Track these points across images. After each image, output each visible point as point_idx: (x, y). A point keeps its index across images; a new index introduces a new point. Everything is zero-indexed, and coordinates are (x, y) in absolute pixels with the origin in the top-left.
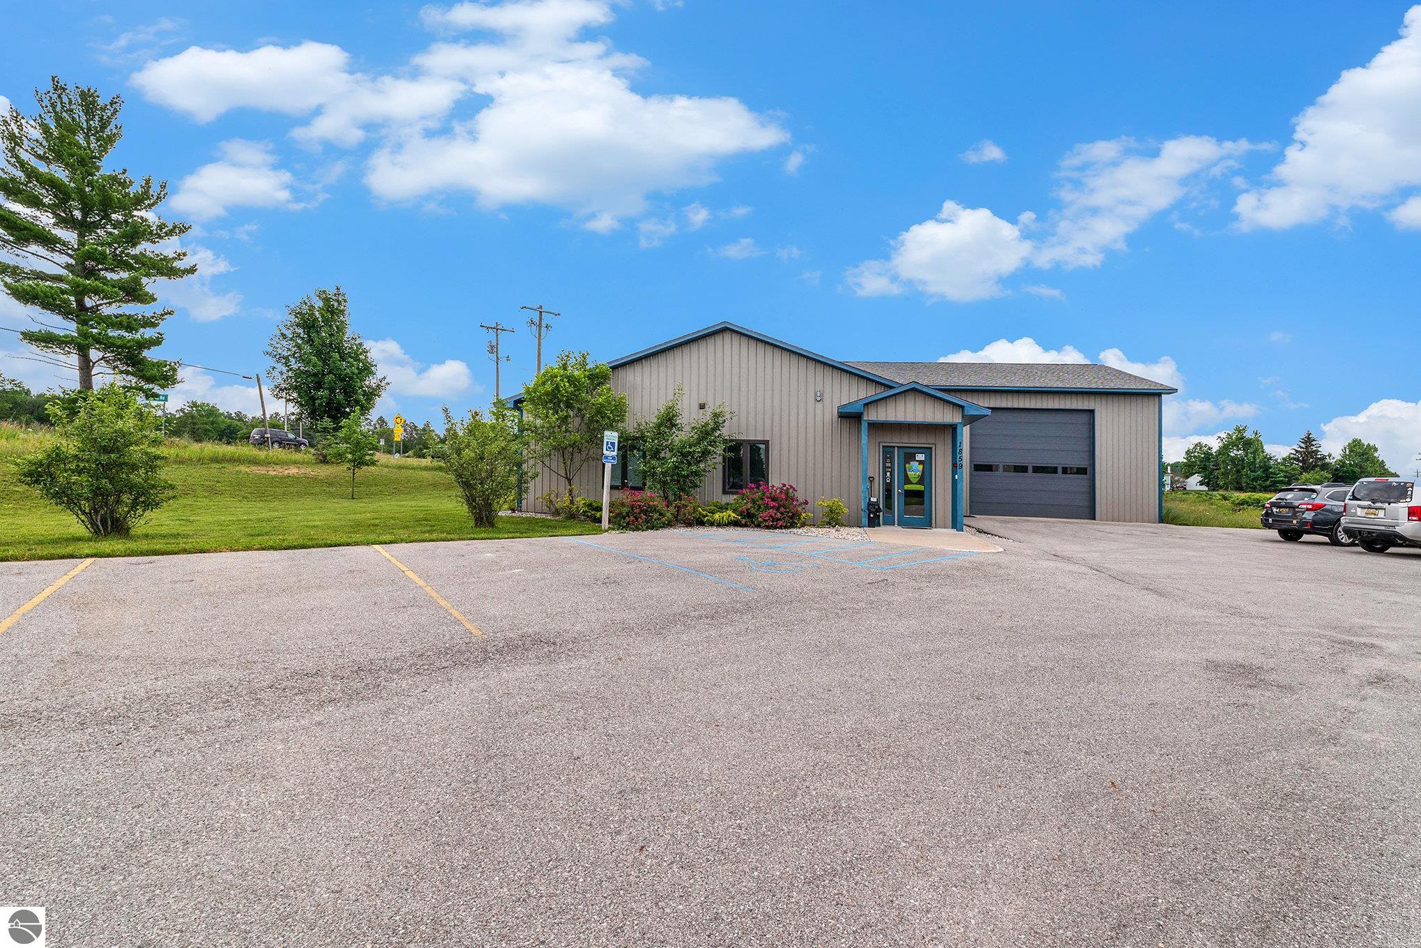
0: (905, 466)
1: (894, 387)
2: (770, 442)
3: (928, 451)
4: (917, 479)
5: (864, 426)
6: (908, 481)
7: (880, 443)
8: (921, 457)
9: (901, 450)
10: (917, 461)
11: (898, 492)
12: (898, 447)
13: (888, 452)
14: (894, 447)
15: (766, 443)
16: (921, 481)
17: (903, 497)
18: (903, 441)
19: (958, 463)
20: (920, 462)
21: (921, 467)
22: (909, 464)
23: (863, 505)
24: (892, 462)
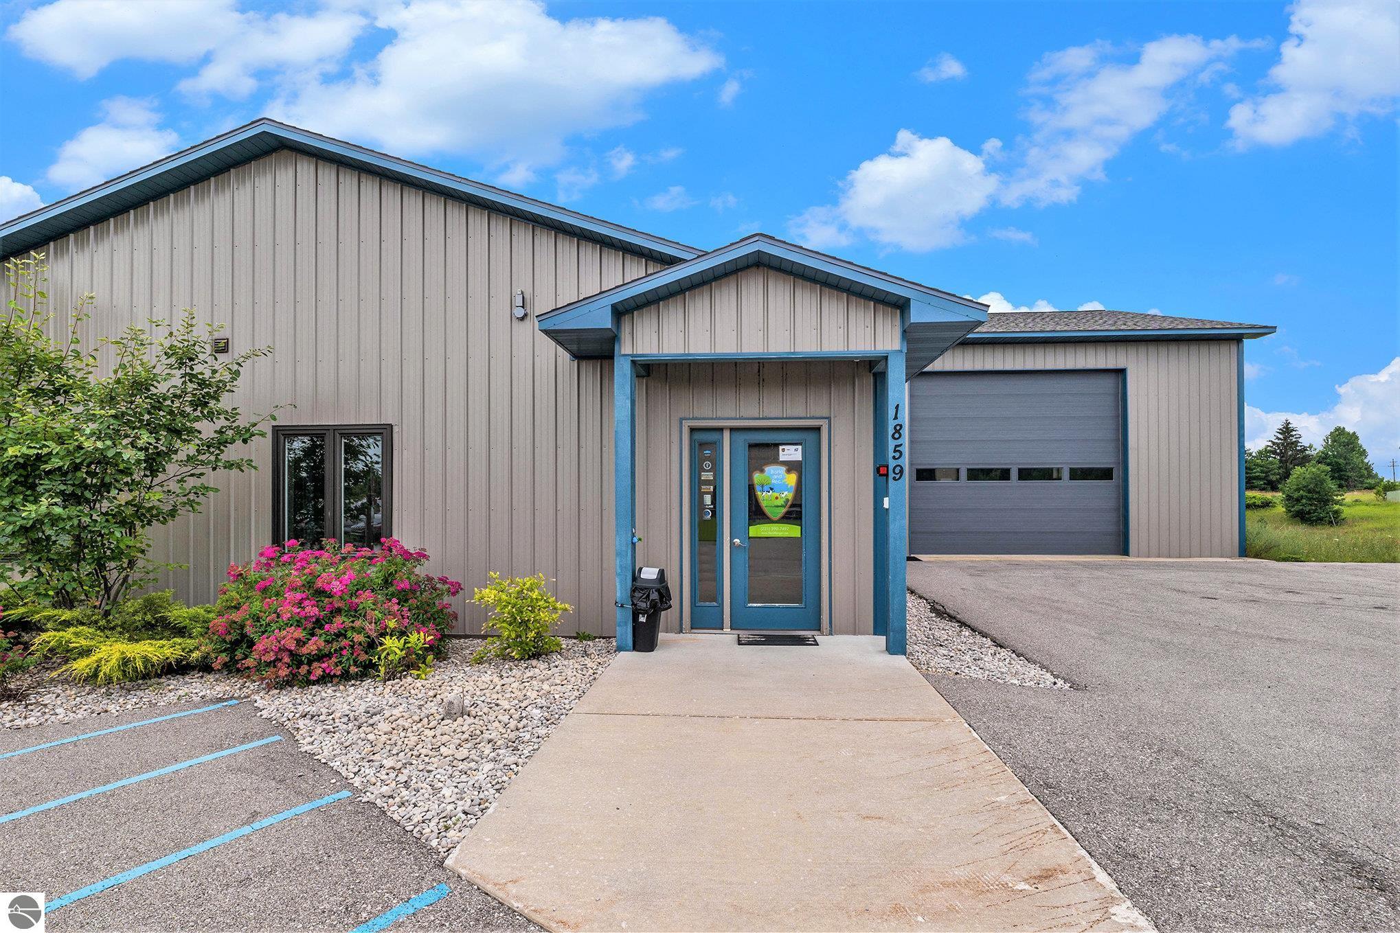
0: (750, 478)
1: (685, 261)
2: (396, 429)
3: (810, 434)
4: (783, 510)
5: (622, 370)
6: (757, 513)
7: (681, 420)
8: (791, 453)
9: (737, 435)
10: (784, 463)
11: (732, 544)
12: (732, 430)
13: (703, 445)
14: (721, 430)
15: (384, 432)
16: (793, 514)
17: (743, 558)
18: (744, 413)
19: (892, 463)
20: (791, 466)
21: (792, 479)
22: (762, 471)
23: (619, 589)
24: (717, 469)
